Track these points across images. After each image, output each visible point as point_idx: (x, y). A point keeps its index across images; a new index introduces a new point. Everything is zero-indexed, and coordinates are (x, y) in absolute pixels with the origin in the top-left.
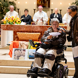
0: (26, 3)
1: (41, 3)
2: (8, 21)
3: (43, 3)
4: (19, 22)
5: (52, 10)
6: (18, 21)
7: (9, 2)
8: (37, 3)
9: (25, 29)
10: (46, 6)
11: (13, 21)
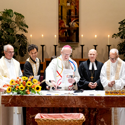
0: (43, 35)
1: (64, 35)
2: (15, 87)
3: (68, 36)
4: (38, 89)
5: (82, 46)
6: (36, 87)
7: (17, 35)
8: (59, 36)
9: (50, 104)
10: (73, 40)
11: (26, 88)
